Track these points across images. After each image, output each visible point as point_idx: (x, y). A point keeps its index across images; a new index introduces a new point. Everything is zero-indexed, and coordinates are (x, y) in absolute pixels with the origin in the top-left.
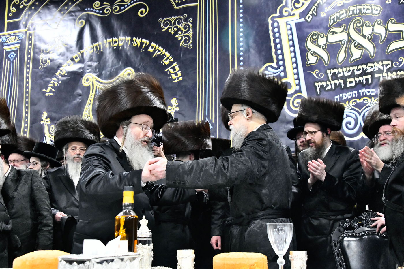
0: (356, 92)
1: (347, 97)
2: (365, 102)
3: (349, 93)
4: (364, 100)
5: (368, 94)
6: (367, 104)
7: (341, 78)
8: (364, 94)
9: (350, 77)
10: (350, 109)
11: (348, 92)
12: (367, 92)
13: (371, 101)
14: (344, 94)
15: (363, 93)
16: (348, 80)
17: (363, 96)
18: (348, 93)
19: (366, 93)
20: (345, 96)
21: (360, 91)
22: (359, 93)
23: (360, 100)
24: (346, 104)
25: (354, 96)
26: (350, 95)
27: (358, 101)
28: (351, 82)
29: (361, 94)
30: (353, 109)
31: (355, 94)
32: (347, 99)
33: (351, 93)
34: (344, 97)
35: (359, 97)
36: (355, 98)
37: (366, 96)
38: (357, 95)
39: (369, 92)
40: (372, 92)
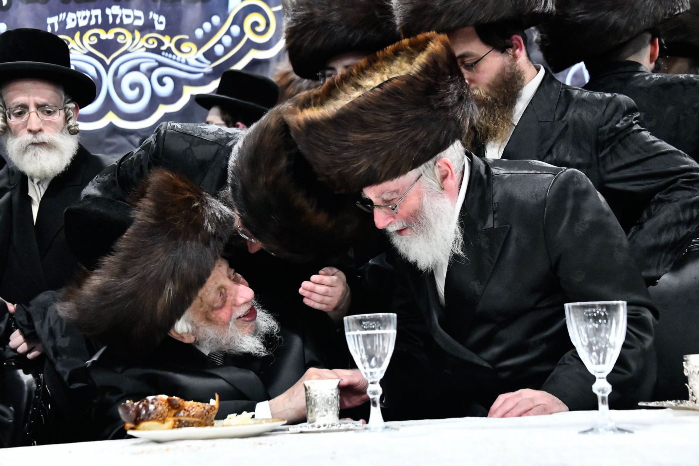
0: (98, 12)
1: (77, 24)
2: (120, 39)
3: (81, 14)
4: (117, 34)
5: (126, 21)
6: (124, 45)
8: (118, 21)
10: (85, 54)
11: (80, 10)
12: (124, 17)
13: (134, 39)
14: (71, 15)
15: (115, 17)
17: (114, 25)
18: (79, 13)
19: (121, 18)
20: (73, 20)
21: (108, 11)
22: (105, 16)
23: (107, 31)
24: (73, 39)
25: (93, 22)
26: (85, 18)
27: (104, 36)
29: (111, 20)
30: (90, 54)
31: (96, 17)
32: (77, 28)
33: (87, 13)
34: (69, 20)
35: (106, 26)
36: (96, 26)
37: (122, 25)
38: (100, 21)
39: (128, 16)
40: (136, 18)
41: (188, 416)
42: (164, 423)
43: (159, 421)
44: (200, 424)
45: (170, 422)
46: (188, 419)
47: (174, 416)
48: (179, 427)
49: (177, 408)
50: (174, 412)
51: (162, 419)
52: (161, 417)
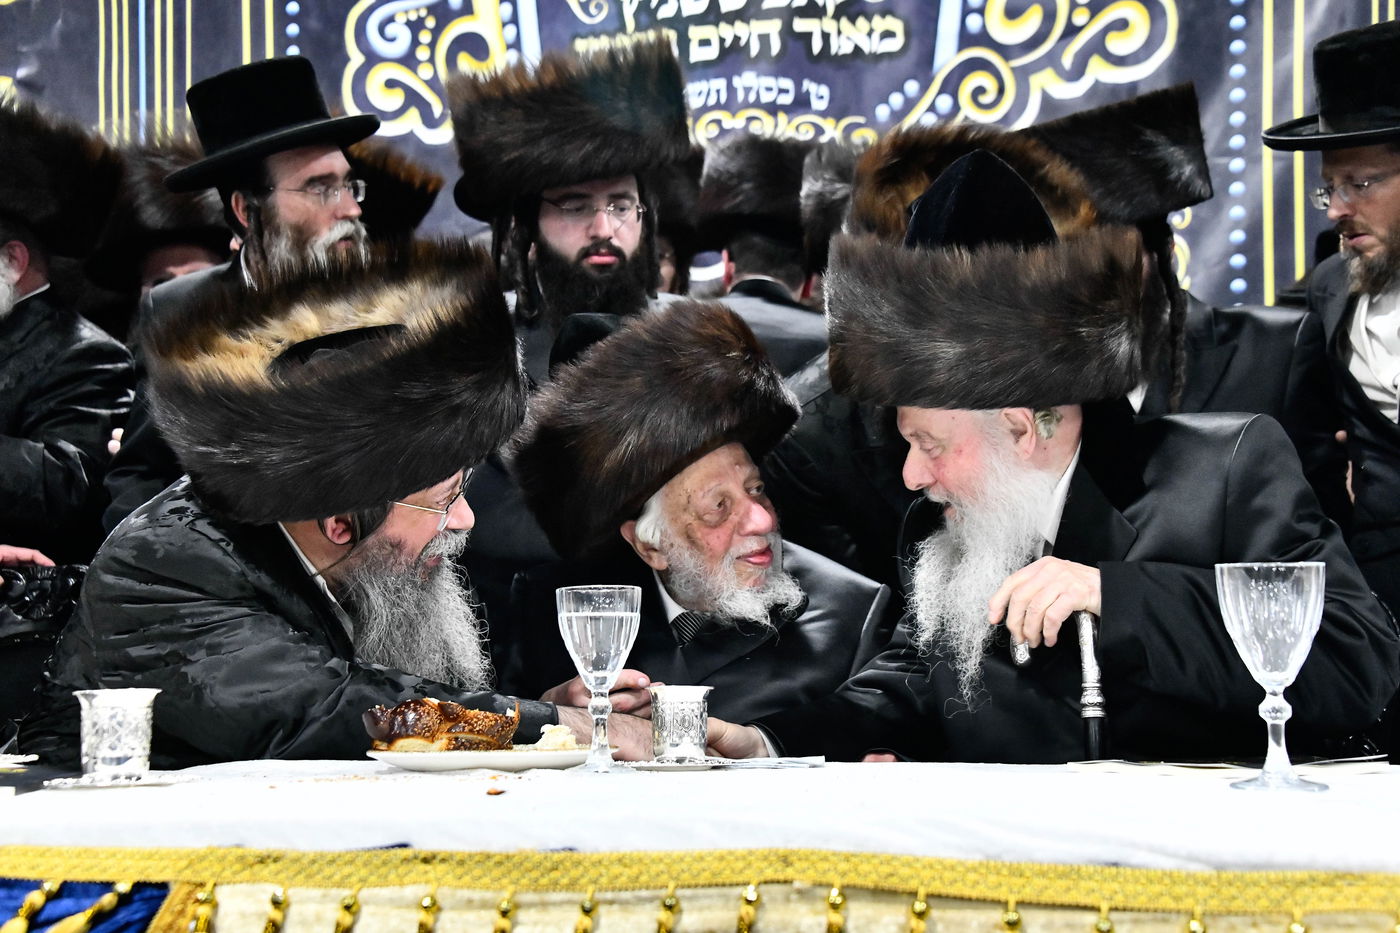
0: (720, 83)
3: (695, 87)
4: (750, 119)
5: (766, 98)
7: (669, 23)
8: (752, 98)
9: (700, 20)
12: (762, 91)
13: (776, 126)
15: (747, 90)
16: (696, 33)
17: (747, 105)
19: (758, 93)
21: (737, 82)
22: (731, 89)
23: (734, 115)
25: (712, 101)
27: (728, 122)
28: (705, 43)
29: (741, 96)
31: (718, 91)
33: (705, 86)
35: (733, 107)
36: (718, 106)
37: (757, 104)
38: (723, 99)
39: (769, 89)
40: (782, 91)
41: (471, 731)
42: (433, 741)
43: (424, 737)
44: (489, 747)
45: (443, 741)
46: (470, 736)
47: (449, 731)
48: (456, 748)
49: (454, 720)
50: (449, 725)
51: (430, 735)
52: (429, 731)
